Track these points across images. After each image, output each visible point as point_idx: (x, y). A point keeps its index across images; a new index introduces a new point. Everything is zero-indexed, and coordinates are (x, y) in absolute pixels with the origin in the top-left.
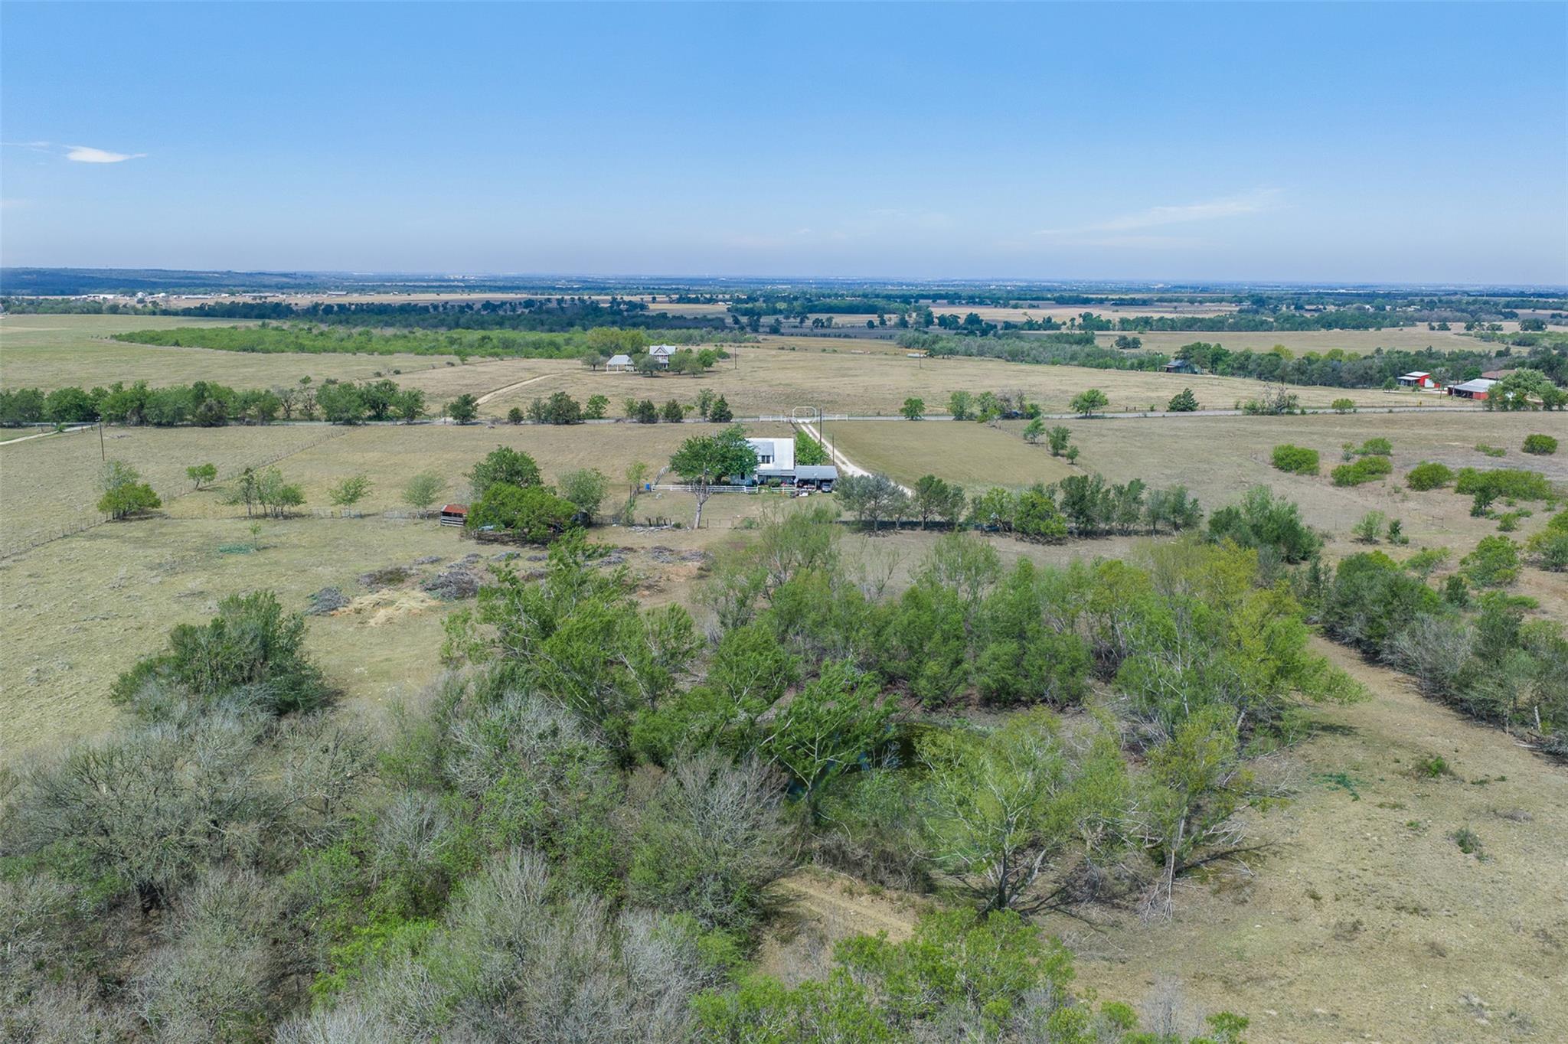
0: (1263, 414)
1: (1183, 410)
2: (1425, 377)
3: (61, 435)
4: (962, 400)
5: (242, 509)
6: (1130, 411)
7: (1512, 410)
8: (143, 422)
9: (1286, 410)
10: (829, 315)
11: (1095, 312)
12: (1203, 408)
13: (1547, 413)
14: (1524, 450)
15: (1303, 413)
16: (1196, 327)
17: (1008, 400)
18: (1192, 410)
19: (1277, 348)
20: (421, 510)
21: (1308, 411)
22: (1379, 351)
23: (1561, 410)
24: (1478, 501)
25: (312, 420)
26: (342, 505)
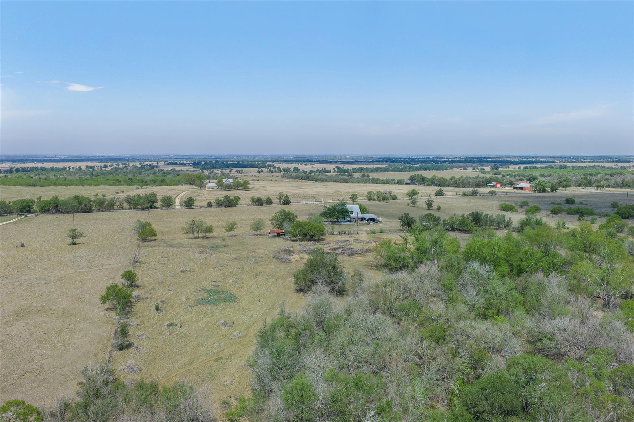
0: (468, 196)
1: (440, 196)
2: (497, 184)
3: (27, 218)
4: (371, 194)
5: (191, 235)
6: (423, 197)
7: (542, 192)
8: (57, 212)
9: (475, 195)
10: (241, 169)
11: (341, 166)
12: (446, 195)
13: (552, 193)
14: (565, 203)
15: (480, 195)
16: (379, 171)
17: (386, 194)
18: (443, 196)
19: (434, 176)
20: (256, 233)
21: (482, 195)
22: (462, 177)
23: (556, 192)
24: (580, 216)
25: (123, 209)
26: (228, 232)
